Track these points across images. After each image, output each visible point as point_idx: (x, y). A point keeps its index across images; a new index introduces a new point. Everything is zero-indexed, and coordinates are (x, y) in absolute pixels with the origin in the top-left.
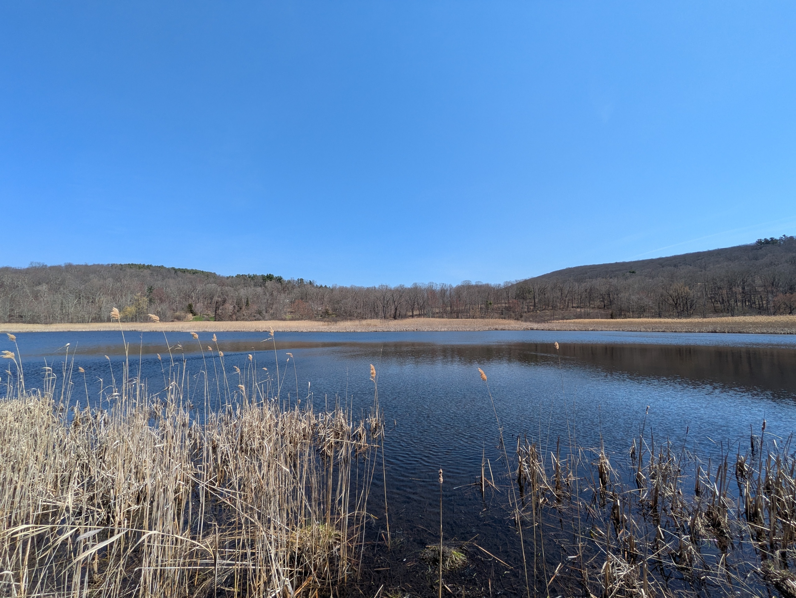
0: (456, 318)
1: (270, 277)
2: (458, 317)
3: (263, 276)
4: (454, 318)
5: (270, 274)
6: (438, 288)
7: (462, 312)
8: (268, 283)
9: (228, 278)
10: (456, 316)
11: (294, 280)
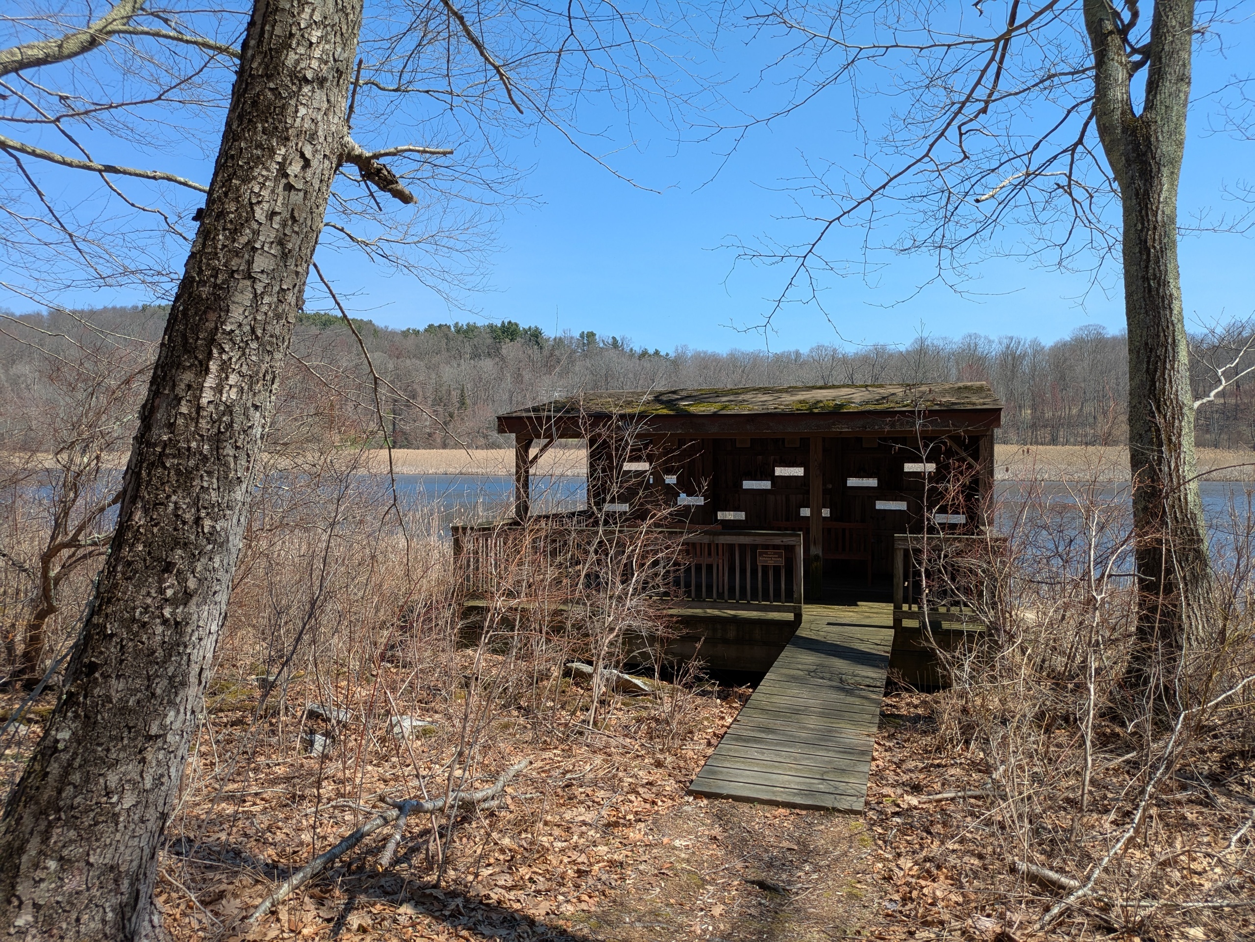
0: (1049, 444)
1: (509, 331)
2: (1054, 441)
3: (491, 327)
4: (1042, 444)
5: (510, 322)
6: (995, 349)
7: (1070, 424)
8: (509, 349)
9: (405, 334)
10: (1048, 438)
11: (572, 338)
